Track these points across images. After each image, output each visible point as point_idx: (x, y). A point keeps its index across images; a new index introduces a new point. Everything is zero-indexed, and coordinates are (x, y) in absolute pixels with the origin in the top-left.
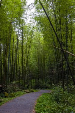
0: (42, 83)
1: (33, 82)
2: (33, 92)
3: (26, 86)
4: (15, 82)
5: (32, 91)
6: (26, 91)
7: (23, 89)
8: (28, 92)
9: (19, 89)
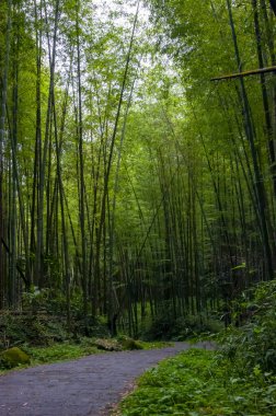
0: (186, 314)
1: (144, 314)
2: (140, 348)
3: (103, 319)
4: (37, 293)
5: (133, 347)
6: (98, 341)
7: (87, 333)
8: (112, 350)
9: (64, 334)
